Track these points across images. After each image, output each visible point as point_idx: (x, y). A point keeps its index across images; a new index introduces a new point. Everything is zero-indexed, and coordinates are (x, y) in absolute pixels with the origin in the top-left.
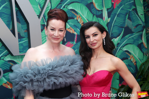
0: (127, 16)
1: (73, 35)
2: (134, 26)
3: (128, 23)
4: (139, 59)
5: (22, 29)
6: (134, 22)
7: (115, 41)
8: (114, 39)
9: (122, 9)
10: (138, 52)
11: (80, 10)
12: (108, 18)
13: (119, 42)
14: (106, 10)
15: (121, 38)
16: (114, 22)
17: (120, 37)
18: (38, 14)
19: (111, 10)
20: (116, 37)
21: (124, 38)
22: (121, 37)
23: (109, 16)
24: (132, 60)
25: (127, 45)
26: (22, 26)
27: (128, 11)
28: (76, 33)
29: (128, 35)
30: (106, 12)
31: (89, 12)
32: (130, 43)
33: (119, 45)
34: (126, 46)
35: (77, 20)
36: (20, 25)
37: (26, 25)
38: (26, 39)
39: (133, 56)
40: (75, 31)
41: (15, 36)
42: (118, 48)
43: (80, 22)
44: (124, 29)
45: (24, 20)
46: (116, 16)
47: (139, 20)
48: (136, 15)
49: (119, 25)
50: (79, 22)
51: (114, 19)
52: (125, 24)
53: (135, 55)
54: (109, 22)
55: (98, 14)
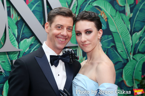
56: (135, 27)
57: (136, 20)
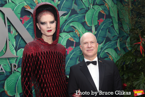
0: (108, 30)
1: (73, 42)
3: (108, 35)
6: (112, 34)
9: (104, 26)
12: (96, 31)
14: (94, 26)
16: (99, 34)
23: (96, 30)
27: (108, 27)
28: (74, 41)
29: (108, 42)
30: (94, 27)
35: (76, 33)
40: (74, 40)
46: (101, 30)
52: (106, 35)
54: (96, 34)
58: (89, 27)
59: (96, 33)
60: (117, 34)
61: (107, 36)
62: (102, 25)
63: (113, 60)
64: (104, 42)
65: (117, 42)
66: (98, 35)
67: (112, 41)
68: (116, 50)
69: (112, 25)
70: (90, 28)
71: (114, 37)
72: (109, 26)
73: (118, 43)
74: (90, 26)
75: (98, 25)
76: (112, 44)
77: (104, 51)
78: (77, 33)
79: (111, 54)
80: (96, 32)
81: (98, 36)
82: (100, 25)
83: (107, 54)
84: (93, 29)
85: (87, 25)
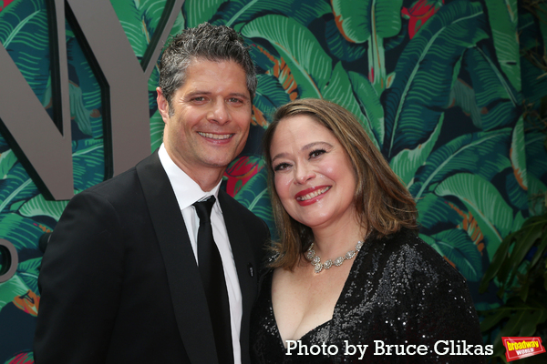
2: (480, 107)
4: (497, 230)
5: (85, 104)
7: (411, 160)
8: (407, 153)
10: (494, 203)
11: (286, 43)
13: (424, 164)
15: (430, 150)
17: (426, 147)
18: (139, 53)
19: (398, 43)
20: (413, 143)
21: (443, 148)
22: (433, 144)
24: (470, 232)
25: (454, 177)
26: (83, 97)
31: (320, 50)
32: (466, 167)
33: (425, 175)
34: (448, 179)
36: (78, 90)
37: (97, 93)
38: (97, 141)
39: (473, 218)
41: (61, 130)
42: (420, 187)
43: (284, 87)
44: (442, 114)
45: (92, 76)
47: (500, 83)
48: (489, 64)
49: (425, 99)
50: (281, 87)
51: (407, 79)
53: (483, 212)
55: (350, 56)
56: (401, 126)
57: (405, 101)
58: (353, 44)
59: (389, 84)
60: (513, 89)
61: (450, 104)
62: (426, 35)
63: (484, 241)
64: (433, 137)
65: (510, 138)
66: (404, 94)
67: (480, 130)
68: (502, 182)
69: (485, 36)
70: (358, 54)
71: (491, 106)
72: (465, 44)
73: (514, 146)
74: (357, 41)
75: (403, 37)
76: (483, 152)
77: (431, 188)
78: (281, 80)
79: (476, 209)
80: (393, 76)
81: (402, 102)
82: (417, 35)
83: (452, 205)
84: (377, 58)
85: (342, 37)
